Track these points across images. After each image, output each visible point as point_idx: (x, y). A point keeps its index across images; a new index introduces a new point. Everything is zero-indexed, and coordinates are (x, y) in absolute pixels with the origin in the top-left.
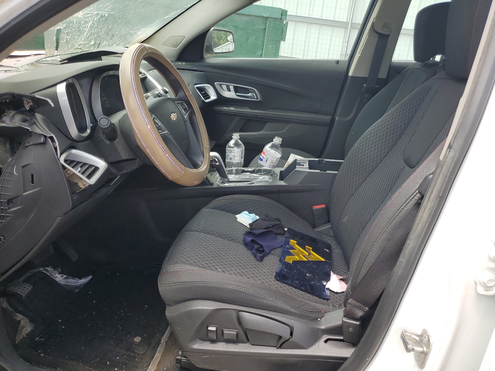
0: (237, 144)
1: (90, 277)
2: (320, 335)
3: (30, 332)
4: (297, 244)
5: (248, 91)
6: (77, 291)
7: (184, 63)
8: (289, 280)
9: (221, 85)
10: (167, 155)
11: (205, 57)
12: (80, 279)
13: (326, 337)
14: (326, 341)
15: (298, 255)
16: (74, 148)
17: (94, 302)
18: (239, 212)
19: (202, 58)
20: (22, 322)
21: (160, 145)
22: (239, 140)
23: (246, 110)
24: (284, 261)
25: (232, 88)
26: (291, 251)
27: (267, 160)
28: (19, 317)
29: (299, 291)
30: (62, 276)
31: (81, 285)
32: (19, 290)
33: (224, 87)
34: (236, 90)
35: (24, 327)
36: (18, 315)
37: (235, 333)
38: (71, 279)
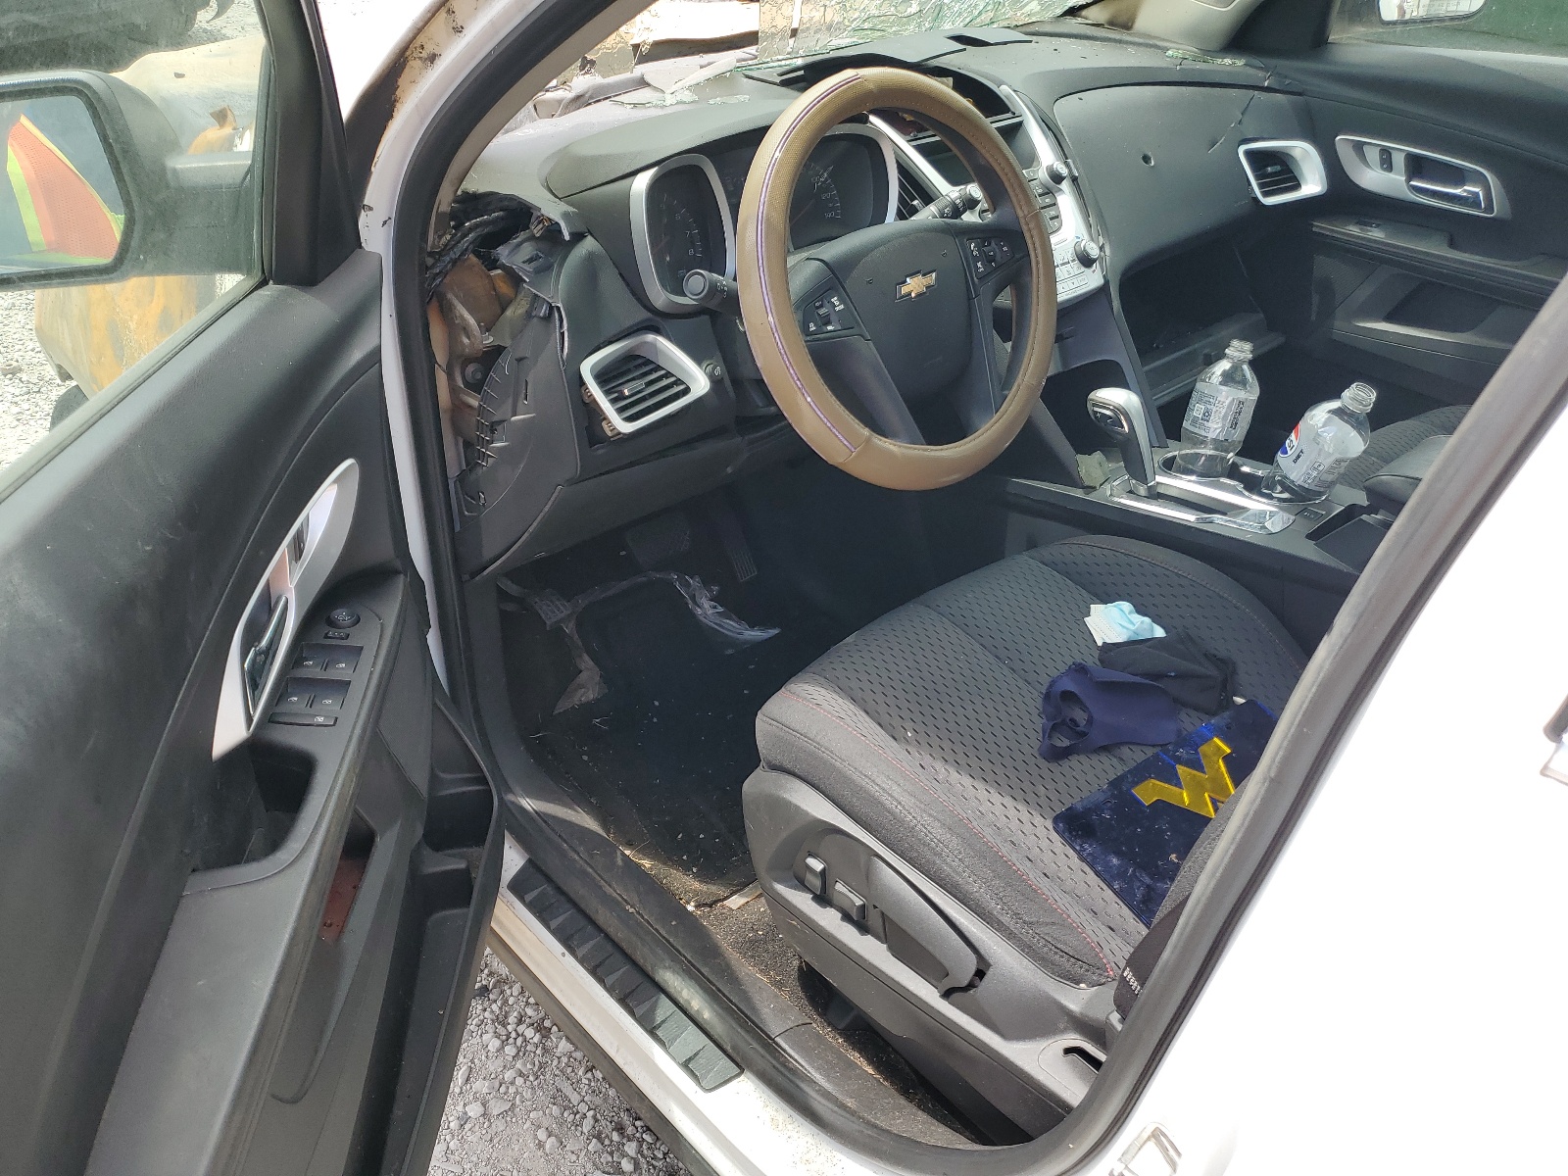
0: (1229, 378)
1: (776, 631)
2: (1062, 1026)
3: (588, 703)
4: (1227, 759)
5: (1458, 176)
6: (730, 652)
7: (1240, 62)
8: (1090, 846)
9: (1359, 147)
10: (809, 399)
11: (1331, 38)
12: (752, 626)
13: (1075, 1040)
14: (1068, 1051)
15: (1198, 789)
16: (657, 331)
17: (745, 692)
18: (1106, 599)
19: (1318, 42)
20: (584, 676)
21: (792, 371)
22: (1245, 367)
23: (1433, 248)
24: (1129, 790)
25: (1399, 160)
26: (1181, 769)
27: (1299, 457)
28: (586, 662)
29: (1105, 887)
30: (715, 607)
31: (746, 642)
32: (544, 607)
33: (1373, 155)
34: (1417, 167)
35: (581, 686)
36: (586, 657)
37: (858, 902)
38: (733, 620)
